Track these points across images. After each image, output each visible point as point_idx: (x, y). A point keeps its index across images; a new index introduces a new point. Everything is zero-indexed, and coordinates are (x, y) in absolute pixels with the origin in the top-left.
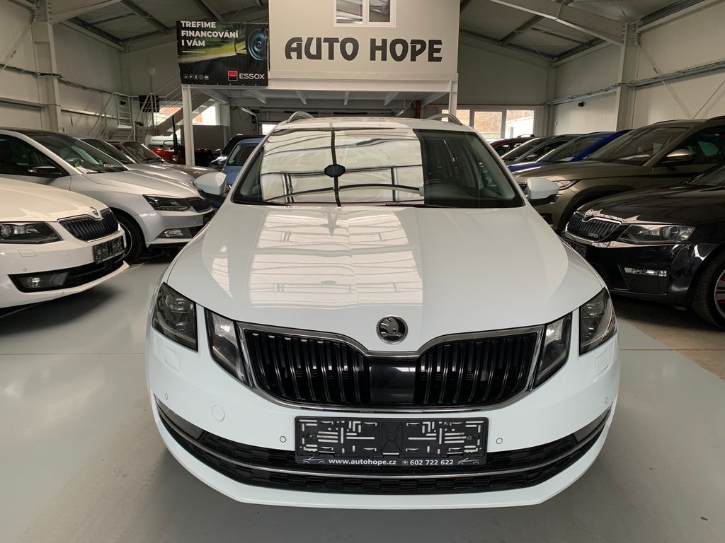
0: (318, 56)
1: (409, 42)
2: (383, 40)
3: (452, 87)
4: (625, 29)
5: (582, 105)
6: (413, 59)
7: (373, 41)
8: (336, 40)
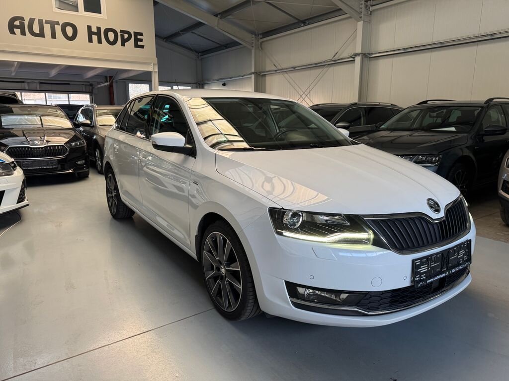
0: (41, 34)
1: (119, 32)
2: (97, 27)
3: (154, 68)
4: (254, 39)
5: (224, 85)
6: (123, 45)
7: (89, 28)
8: (58, 23)
